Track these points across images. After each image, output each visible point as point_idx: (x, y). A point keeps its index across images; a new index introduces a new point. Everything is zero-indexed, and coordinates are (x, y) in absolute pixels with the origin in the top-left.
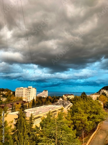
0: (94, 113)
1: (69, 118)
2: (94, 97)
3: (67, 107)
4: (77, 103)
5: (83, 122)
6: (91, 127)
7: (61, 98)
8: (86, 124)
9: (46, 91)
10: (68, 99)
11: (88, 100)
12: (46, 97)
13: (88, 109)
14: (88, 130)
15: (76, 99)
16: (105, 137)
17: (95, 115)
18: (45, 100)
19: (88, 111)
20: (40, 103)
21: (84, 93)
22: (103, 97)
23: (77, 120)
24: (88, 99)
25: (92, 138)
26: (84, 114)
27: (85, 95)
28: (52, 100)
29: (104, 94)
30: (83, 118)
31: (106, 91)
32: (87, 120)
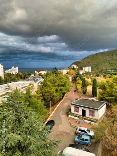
0: (62, 85)
1: (39, 92)
2: (65, 72)
3: (38, 82)
4: (48, 78)
5: (51, 94)
6: (58, 98)
7: (33, 74)
8: (54, 95)
9: (15, 67)
10: (40, 75)
11: (58, 75)
12: (16, 74)
13: (56, 83)
14: (55, 100)
15: (47, 75)
16: (69, 104)
17: (62, 88)
18: (14, 77)
19: (56, 84)
20: (8, 80)
21: (55, 68)
22: (72, 71)
23: (46, 93)
24: (59, 73)
25: (59, 106)
26: (52, 87)
27: (56, 70)
28: (23, 76)
29: (74, 69)
30: (51, 90)
31: (76, 66)
32: (55, 92)
